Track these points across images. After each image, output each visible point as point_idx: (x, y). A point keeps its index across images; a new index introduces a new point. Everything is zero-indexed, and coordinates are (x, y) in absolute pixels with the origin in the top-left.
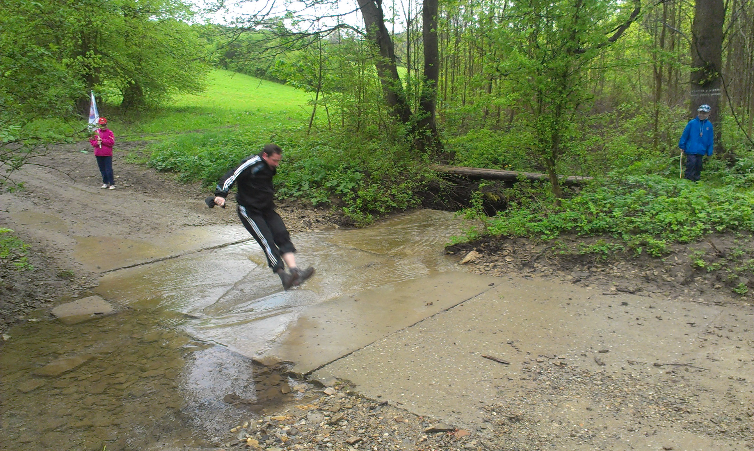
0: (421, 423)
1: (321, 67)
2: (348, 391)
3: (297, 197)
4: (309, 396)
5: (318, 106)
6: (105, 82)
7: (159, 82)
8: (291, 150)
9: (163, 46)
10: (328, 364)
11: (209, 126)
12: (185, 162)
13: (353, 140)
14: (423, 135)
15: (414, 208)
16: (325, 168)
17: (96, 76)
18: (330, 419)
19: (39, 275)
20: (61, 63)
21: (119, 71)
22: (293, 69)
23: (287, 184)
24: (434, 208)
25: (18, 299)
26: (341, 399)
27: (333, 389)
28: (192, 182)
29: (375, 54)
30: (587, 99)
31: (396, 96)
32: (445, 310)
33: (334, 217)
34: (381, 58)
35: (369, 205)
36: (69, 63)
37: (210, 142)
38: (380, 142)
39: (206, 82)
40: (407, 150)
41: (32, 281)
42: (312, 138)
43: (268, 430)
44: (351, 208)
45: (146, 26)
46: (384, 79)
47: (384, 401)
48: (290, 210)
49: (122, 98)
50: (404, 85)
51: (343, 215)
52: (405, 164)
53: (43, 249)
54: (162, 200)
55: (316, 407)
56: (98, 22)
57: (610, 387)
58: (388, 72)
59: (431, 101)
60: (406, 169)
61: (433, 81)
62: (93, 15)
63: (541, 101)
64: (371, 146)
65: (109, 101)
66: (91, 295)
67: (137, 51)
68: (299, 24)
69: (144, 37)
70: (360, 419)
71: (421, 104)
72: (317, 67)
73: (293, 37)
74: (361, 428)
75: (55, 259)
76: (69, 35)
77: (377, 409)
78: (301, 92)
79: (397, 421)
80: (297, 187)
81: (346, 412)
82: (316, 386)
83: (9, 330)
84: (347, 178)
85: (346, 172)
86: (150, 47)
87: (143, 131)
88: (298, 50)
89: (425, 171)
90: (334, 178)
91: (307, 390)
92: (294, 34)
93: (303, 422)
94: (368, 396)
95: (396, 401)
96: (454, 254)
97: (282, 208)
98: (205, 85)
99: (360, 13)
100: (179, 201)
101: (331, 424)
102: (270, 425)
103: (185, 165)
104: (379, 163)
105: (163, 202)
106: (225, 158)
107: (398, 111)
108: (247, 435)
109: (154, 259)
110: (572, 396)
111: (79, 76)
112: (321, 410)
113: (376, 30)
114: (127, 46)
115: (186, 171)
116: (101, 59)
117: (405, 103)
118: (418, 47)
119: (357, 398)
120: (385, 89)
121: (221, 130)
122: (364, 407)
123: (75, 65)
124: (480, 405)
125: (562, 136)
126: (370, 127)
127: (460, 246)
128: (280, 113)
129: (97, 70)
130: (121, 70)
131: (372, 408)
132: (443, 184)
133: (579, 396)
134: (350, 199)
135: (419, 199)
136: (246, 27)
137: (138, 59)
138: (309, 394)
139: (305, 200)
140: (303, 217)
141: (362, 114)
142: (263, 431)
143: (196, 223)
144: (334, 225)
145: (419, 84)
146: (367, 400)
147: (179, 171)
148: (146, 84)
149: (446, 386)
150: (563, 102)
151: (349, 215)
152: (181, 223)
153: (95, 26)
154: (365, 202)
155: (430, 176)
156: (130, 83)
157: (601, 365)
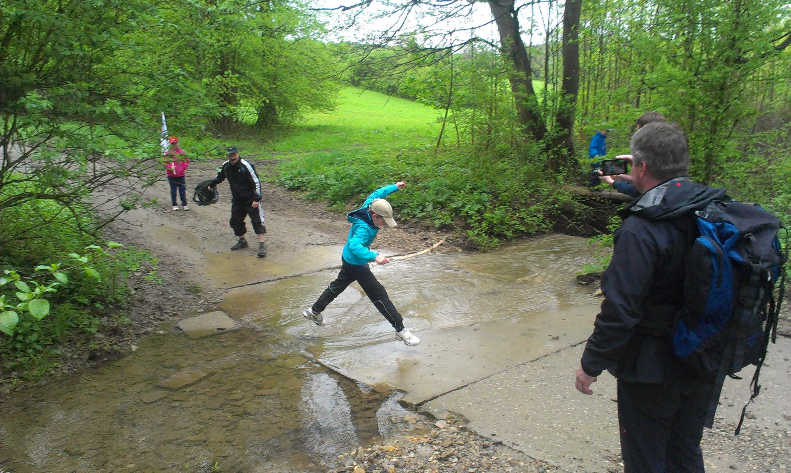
0: (538, 468)
1: (452, 83)
2: (460, 426)
3: (420, 218)
4: (420, 428)
5: (446, 123)
6: (242, 102)
7: (292, 100)
8: (417, 169)
9: (297, 65)
10: (441, 395)
11: (338, 144)
12: (312, 181)
13: (482, 159)
14: (558, 154)
15: (544, 233)
16: (451, 188)
17: (233, 95)
18: (441, 453)
19: (170, 289)
20: (201, 83)
21: (255, 90)
22: (424, 85)
23: (410, 204)
24: (567, 233)
25: (149, 311)
26: (453, 433)
27: (444, 422)
28: (318, 201)
29: (509, 68)
30: (748, 115)
31: (530, 112)
32: (572, 346)
33: (457, 240)
34: (515, 72)
35: (495, 229)
36: (208, 83)
37: (337, 161)
38: (510, 161)
39: (338, 101)
40: (540, 170)
41: (162, 294)
42: (439, 157)
43: (376, 460)
44: (476, 231)
45: (281, 46)
46: (517, 94)
47: (499, 440)
48: (413, 231)
49: (257, 118)
50: (540, 100)
51: (467, 238)
52: (537, 186)
53: (174, 264)
54: (289, 219)
55: (427, 440)
56: (236, 42)
57: (760, 444)
58: (522, 86)
59: (569, 117)
60: (537, 191)
61: (572, 96)
62: (232, 35)
63: (693, 117)
64: (500, 165)
65: (244, 121)
66: (216, 310)
67: (272, 70)
68: (430, 38)
69: (280, 56)
70: (471, 457)
71: (557, 121)
72: (448, 83)
73: (424, 53)
74: (472, 467)
75: (185, 273)
76: (209, 55)
77: (491, 448)
78: (431, 109)
79: (512, 464)
80: (421, 208)
81: (457, 448)
82: (427, 418)
83: (138, 341)
84: (473, 199)
85: (473, 192)
86: (285, 66)
87: (274, 150)
88: (429, 66)
89: (559, 193)
90: (460, 199)
91: (417, 421)
92: (425, 49)
93: (412, 455)
94: (481, 433)
95: (511, 442)
96: (587, 284)
97: (404, 229)
98: (336, 104)
99: (495, 26)
100: (304, 220)
101: (440, 460)
102: (378, 456)
103: (312, 183)
104: (508, 184)
105: (289, 221)
106: (351, 177)
107: (532, 128)
108: (355, 463)
109: (277, 277)
110: (714, 451)
111: (218, 96)
112: (431, 443)
113: (510, 42)
114: (263, 66)
115: (312, 189)
116: (238, 78)
117: (539, 119)
118: (558, 60)
119: (469, 435)
120: (518, 105)
121: (349, 149)
122: (477, 445)
123: (214, 85)
124: (605, 454)
125: (718, 156)
126: (501, 145)
127: (593, 277)
128: (409, 131)
129: (235, 89)
130: (257, 89)
131: (485, 447)
132: (578, 207)
133: (721, 452)
134: (475, 222)
135: (551, 223)
136: (377, 43)
137: (273, 78)
138: (420, 426)
139: (428, 222)
140: (425, 239)
141: (493, 132)
142: (370, 461)
143: (319, 242)
144: (457, 248)
145: (556, 98)
146: (481, 437)
147: (306, 190)
148: (280, 104)
149: (568, 429)
150: (719, 118)
151: (474, 238)
152: (305, 241)
153: (233, 46)
154: (491, 225)
155: (564, 199)
156: (264, 102)
157: (751, 418)
